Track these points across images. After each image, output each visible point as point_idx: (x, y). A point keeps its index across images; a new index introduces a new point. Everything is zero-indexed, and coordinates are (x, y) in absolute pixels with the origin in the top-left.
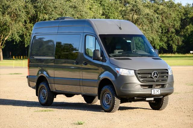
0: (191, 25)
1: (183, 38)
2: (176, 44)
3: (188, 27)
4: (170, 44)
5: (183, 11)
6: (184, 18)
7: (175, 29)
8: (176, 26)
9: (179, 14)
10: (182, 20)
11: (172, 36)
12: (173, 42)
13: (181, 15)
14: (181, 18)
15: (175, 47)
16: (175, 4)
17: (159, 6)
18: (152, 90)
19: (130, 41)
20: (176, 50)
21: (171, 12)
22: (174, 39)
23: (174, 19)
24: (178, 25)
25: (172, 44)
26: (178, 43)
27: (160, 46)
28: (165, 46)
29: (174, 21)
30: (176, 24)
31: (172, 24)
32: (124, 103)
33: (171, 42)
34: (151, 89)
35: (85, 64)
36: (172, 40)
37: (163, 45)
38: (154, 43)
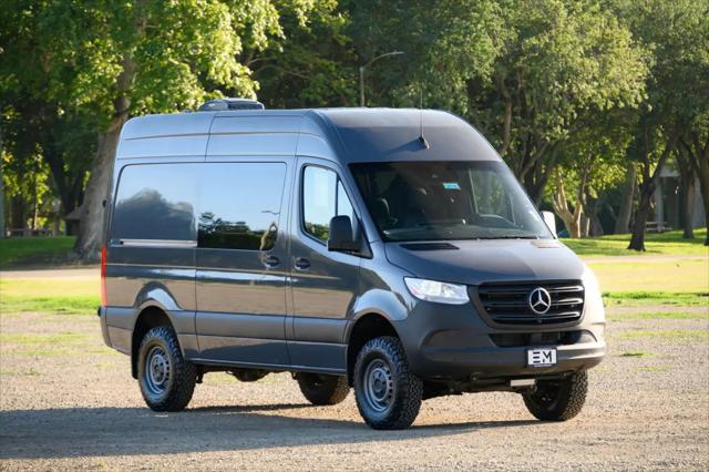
18: (530, 353)
19: (454, 186)
32: (435, 396)
34: (523, 348)
35: (304, 264)
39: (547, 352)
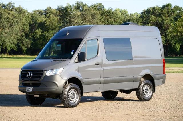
0: (39, 30)
1: (32, 41)
2: (26, 46)
3: (37, 31)
4: (20, 46)
5: (30, 16)
6: (32, 23)
7: (25, 33)
8: (26, 30)
9: (28, 19)
10: (30, 25)
11: (22, 39)
12: (23, 45)
13: (29, 20)
14: (29, 23)
15: (24, 49)
16: (24, 10)
17: (10, 11)
18: (27, 88)
20: (25, 51)
21: (21, 17)
22: (24, 42)
23: (23, 23)
24: (27, 29)
25: (22, 46)
26: (27, 45)
27: (11, 48)
28: (15, 48)
29: (24, 26)
30: (26, 28)
31: (22, 28)
33: (21, 45)
36: (22, 42)
37: (13, 46)
38: (5, 45)
39: (30, 88)
